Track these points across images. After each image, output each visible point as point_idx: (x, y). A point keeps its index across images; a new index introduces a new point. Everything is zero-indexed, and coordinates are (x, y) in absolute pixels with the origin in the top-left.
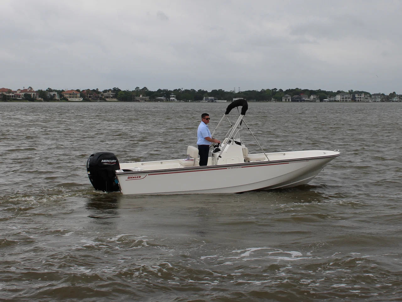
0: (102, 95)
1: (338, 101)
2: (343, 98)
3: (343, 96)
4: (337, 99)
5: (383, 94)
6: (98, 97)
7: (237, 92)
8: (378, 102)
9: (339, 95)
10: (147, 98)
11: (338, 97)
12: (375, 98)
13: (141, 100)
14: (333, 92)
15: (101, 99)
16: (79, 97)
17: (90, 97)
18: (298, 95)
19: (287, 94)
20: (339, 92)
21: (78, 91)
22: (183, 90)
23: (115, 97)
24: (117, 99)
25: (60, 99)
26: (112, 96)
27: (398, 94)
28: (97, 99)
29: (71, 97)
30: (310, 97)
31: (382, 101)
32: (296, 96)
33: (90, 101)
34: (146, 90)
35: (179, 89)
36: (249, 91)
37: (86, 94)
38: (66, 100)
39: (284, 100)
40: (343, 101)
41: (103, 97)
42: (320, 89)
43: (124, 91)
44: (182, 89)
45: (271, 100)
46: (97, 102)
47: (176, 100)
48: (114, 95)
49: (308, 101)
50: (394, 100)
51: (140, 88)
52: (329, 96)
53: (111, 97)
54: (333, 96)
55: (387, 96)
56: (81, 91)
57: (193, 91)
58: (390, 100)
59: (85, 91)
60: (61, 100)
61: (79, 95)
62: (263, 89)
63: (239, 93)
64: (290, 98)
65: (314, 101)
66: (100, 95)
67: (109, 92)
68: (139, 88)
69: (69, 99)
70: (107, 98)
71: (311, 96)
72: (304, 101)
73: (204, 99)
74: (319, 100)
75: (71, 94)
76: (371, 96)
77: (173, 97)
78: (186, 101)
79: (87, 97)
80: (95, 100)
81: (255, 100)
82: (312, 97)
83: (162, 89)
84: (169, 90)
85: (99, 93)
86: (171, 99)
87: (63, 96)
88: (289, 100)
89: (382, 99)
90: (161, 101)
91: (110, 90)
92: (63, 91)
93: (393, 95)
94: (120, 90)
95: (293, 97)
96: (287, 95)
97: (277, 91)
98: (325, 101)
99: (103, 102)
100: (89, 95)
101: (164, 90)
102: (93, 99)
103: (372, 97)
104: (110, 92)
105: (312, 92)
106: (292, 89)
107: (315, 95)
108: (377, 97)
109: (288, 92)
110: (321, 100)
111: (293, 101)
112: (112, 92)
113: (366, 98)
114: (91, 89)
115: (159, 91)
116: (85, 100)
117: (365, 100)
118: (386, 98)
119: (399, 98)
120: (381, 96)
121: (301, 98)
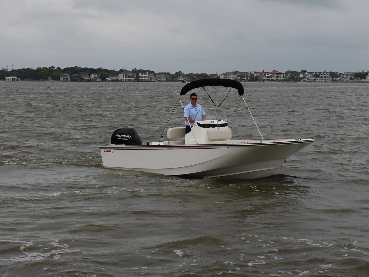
1: (121, 80)
2: (126, 77)
4: (119, 79)
5: (168, 74)
7: (10, 70)
8: (163, 81)
9: (122, 74)
11: (121, 76)
12: (160, 77)
14: (116, 71)
18: (77, 73)
19: (65, 72)
20: (121, 71)
27: (184, 74)
30: (91, 76)
31: (167, 80)
32: (76, 75)
36: (24, 69)
39: (62, 79)
40: (126, 80)
42: (101, 68)
45: (48, 79)
49: (88, 80)
50: (180, 79)
52: (111, 75)
54: (115, 75)
55: (173, 75)
58: (176, 79)
62: (39, 67)
63: (13, 71)
64: (69, 76)
65: (95, 80)
71: (91, 74)
72: (84, 80)
74: (100, 80)
76: (155, 75)
81: (30, 79)
82: (93, 76)
88: (67, 79)
89: (167, 78)
93: (179, 74)
95: (72, 76)
96: (65, 74)
97: (54, 69)
98: (107, 80)
103: (157, 76)
105: (92, 71)
106: (71, 68)
107: (96, 74)
108: (162, 76)
109: (67, 70)
110: (103, 80)
111: (72, 80)
113: (150, 78)
117: (150, 79)
118: (171, 77)
119: (185, 77)
120: (166, 75)
121: (81, 77)
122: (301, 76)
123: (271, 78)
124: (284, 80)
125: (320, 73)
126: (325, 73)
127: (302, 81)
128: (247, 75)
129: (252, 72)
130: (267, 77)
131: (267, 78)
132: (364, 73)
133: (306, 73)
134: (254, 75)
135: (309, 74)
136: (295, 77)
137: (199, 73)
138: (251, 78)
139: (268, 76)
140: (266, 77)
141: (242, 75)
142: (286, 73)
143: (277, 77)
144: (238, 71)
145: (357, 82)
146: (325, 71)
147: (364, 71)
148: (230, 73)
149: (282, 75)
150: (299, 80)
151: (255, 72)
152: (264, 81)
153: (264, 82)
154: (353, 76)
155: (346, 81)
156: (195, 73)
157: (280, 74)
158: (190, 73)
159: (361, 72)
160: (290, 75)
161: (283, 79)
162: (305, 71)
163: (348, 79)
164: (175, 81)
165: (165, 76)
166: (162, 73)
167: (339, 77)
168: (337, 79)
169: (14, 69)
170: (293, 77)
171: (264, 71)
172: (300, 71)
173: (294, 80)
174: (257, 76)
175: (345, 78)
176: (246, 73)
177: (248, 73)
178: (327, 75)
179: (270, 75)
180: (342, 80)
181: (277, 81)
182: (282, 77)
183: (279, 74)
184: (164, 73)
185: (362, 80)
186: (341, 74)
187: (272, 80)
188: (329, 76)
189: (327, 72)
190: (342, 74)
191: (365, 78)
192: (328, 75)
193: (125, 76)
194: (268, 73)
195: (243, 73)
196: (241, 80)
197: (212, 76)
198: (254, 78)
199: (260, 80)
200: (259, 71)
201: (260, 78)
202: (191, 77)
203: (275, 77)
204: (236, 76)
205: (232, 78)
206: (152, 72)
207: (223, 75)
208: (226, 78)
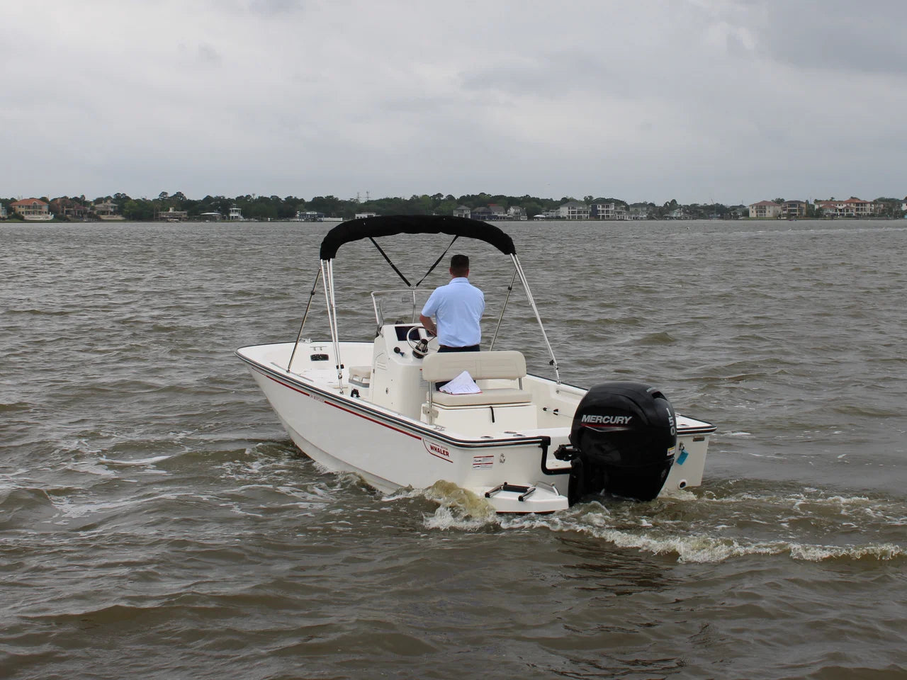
0: (93, 208)
1: (564, 219)
2: (573, 213)
3: (573, 208)
4: (561, 215)
5: (652, 205)
6: (85, 212)
7: (362, 201)
8: (642, 219)
9: (565, 206)
10: (184, 214)
11: (564, 211)
12: (637, 212)
13: (171, 218)
14: (554, 200)
15: (89, 217)
16: (46, 213)
17: (68, 212)
18: (484, 206)
19: (462, 204)
20: (565, 201)
21: (44, 199)
22: (256, 197)
23: (119, 211)
24: (123, 216)
25: (6, 217)
26: (112, 210)
27: (682, 204)
28: (82, 217)
29: (28, 213)
30: (508, 210)
31: (650, 218)
32: (482, 209)
33: (68, 221)
34: (181, 197)
35: (248, 196)
36: (387, 200)
37: (60, 207)
38: (20, 218)
40: (574, 217)
41: (95, 212)
42: (527, 195)
43: (138, 201)
44: (254, 195)
46: (82, 221)
47: (241, 217)
48: (117, 209)
49: (504, 218)
50: (674, 216)
51: (170, 195)
52: (545, 208)
53: (111, 213)
54: (553, 209)
55: (660, 208)
56: (50, 200)
57: (276, 199)
58: (667, 215)
59: (59, 201)
60: (9, 218)
61: (45, 208)
62: (414, 196)
63: (369, 203)
64: (470, 212)
65: (516, 218)
66: (89, 209)
67: (106, 201)
68: (166, 193)
69: (27, 217)
70: (103, 214)
71: (509, 208)
72: (497, 218)
73: (298, 215)
74: (525, 217)
75: (29, 207)
76: (627, 208)
77: (236, 211)
78: (262, 220)
79: (63, 212)
80: (78, 217)
82: (512, 210)
83: (213, 196)
84: (227, 198)
85: (86, 203)
86: (231, 215)
87: (14, 211)
89: (650, 214)
90: (212, 219)
91: (109, 198)
92: (13, 200)
93: (672, 205)
94: (128, 198)
95: (476, 210)
96: (463, 207)
97: (442, 199)
98: (538, 218)
99: (95, 221)
100: (65, 209)
101: (218, 199)
102: (75, 216)
103: (631, 209)
104: (109, 201)
105: (512, 201)
106: (472, 195)
107: (518, 207)
108: (640, 209)
109: (465, 200)
110: (531, 217)
112: (112, 202)
113: (619, 213)
114: (71, 196)
115: (208, 199)
116: (59, 218)
117: (617, 216)
118: (658, 211)
119: (684, 211)
120: (648, 208)
121: (490, 213)
122: (905, 207)
123: (847, 211)
124: (872, 216)
128: (802, 206)
129: (809, 200)
130: (839, 209)
131: (839, 213)
134: (813, 206)
136: (892, 211)
137: (709, 204)
138: (807, 212)
139: (841, 207)
140: (836, 211)
141: (791, 206)
142: (875, 202)
143: (857, 210)
144: (782, 200)
148: (769, 204)
149: (868, 206)
150: (901, 215)
151: (816, 201)
152: (833, 217)
153: (832, 219)
156: (701, 203)
157: (864, 203)
158: (694, 203)
160: (882, 206)
161: (870, 213)
164: (665, 218)
165: (645, 209)
166: (640, 204)
169: (370, 199)
170: (890, 210)
171: (832, 198)
173: (891, 216)
174: (820, 209)
176: (799, 202)
177: (803, 203)
179: (845, 206)
181: (858, 217)
182: (868, 209)
183: (862, 204)
184: (644, 205)
187: (850, 216)
193: (571, 210)
194: (840, 203)
195: (793, 204)
196: (790, 216)
197: (734, 210)
198: (813, 212)
199: (825, 216)
200: (824, 199)
201: (825, 212)
202: (695, 212)
203: (855, 210)
204: (779, 209)
205: (772, 212)
206: (622, 202)
207: (754, 208)
208: (761, 212)
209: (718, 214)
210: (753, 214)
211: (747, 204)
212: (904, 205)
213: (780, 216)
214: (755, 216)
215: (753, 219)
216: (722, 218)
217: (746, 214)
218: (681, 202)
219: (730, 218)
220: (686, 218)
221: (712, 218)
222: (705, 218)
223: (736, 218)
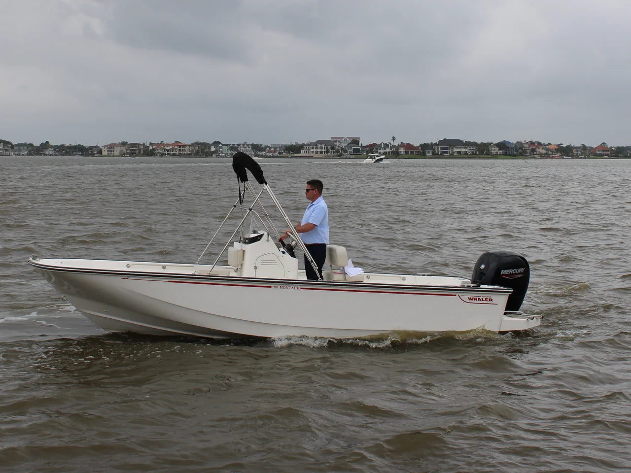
5: (31, 145)
8: (23, 155)
12: (19, 150)
27: (53, 145)
31: (29, 154)
50: (48, 153)
55: (37, 147)
58: (42, 152)
76: (13, 146)
89: (29, 151)
93: (45, 145)
103: (15, 148)
108: (22, 148)
113: (6, 150)
117: (5, 152)
118: (35, 149)
119: (55, 150)
120: (28, 147)
122: (213, 149)
123: (173, 151)
124: (190, 155)
125: (239, 145)
126: (245, 146)
127: (214, 155)
128: (140, 147)
129: (146, 143)
130: (167, 150)
131: (166, 152)
132: (298, 146)
133: (220, 145)
134: (148, 147)
135: (224, 147)
136: (204, 152)
137: (73, 144)
138: (144, 152)
139: (168, 148)
140: (165, 151)
141: (132, 147)
142: (192, 145)
143: (180, 150)
144: (127, 142)
145: (288, 158)
146: (246, 143)
147: (298, 143)
148: (117, 145)
149: (188, 147)
150: (210, 154)
151: (151, 144)
152: (162, 155)
153: (162, 156)
154: (284, 150)
155: (273, 157)
156: (67, 144)
157: (185, 146)
158: (62, 144)
159: (294, 144)
160: (197, 147)
161: (189, 152)
162: (219, 143)
163: (277, 154)
164: (40, 155)
165: (26, 147)
166: (22, 144)
167: (265, 151)
168: (261, 153)
170: (203, 151)
171: (162, 142)
172: (211, 142)
173: (203, 155)
174: (153, 149)
175: (272, 152)
176: (139, 145)
177: (141, 145)
178: (247, 148)
179: (171, 147)
180: (268, 154)
181: (180, 155)
182: (187, 150)
183: (183, 146)
184: (25, 145)
185: (296, 155)
186: (267, 147)
187: (174, 155)
188: (250, 149)
189: (248, 143)
190: (269, 147)
191: (299, 152)
192: (249, 147)
194: (168, 145)
195: (133, 145)
196: (132, 154)
197: (91, 149)
198: (148, 152)
199: (157, 155)
200: (156, 142)
201: (157, 152)
202: (62, 150)
203: (178, 151)
204: (124, 149)
205: (118, 151)
206: (9, 143)
207: (106, 148)
208: (111, 151)
209: (79, 152)
210: (105, 153)
211: (100, 145)
212: (213, 147)
213: (124, 154)
214: (107, 154)
215: (105, 156)
216: (82, 155)
217: (100, 152)
218: (52, 143)
219: (89, 155)
220: (56, 155)
221: (75, 155)
222: (70, 155)
223: (93, 155)
